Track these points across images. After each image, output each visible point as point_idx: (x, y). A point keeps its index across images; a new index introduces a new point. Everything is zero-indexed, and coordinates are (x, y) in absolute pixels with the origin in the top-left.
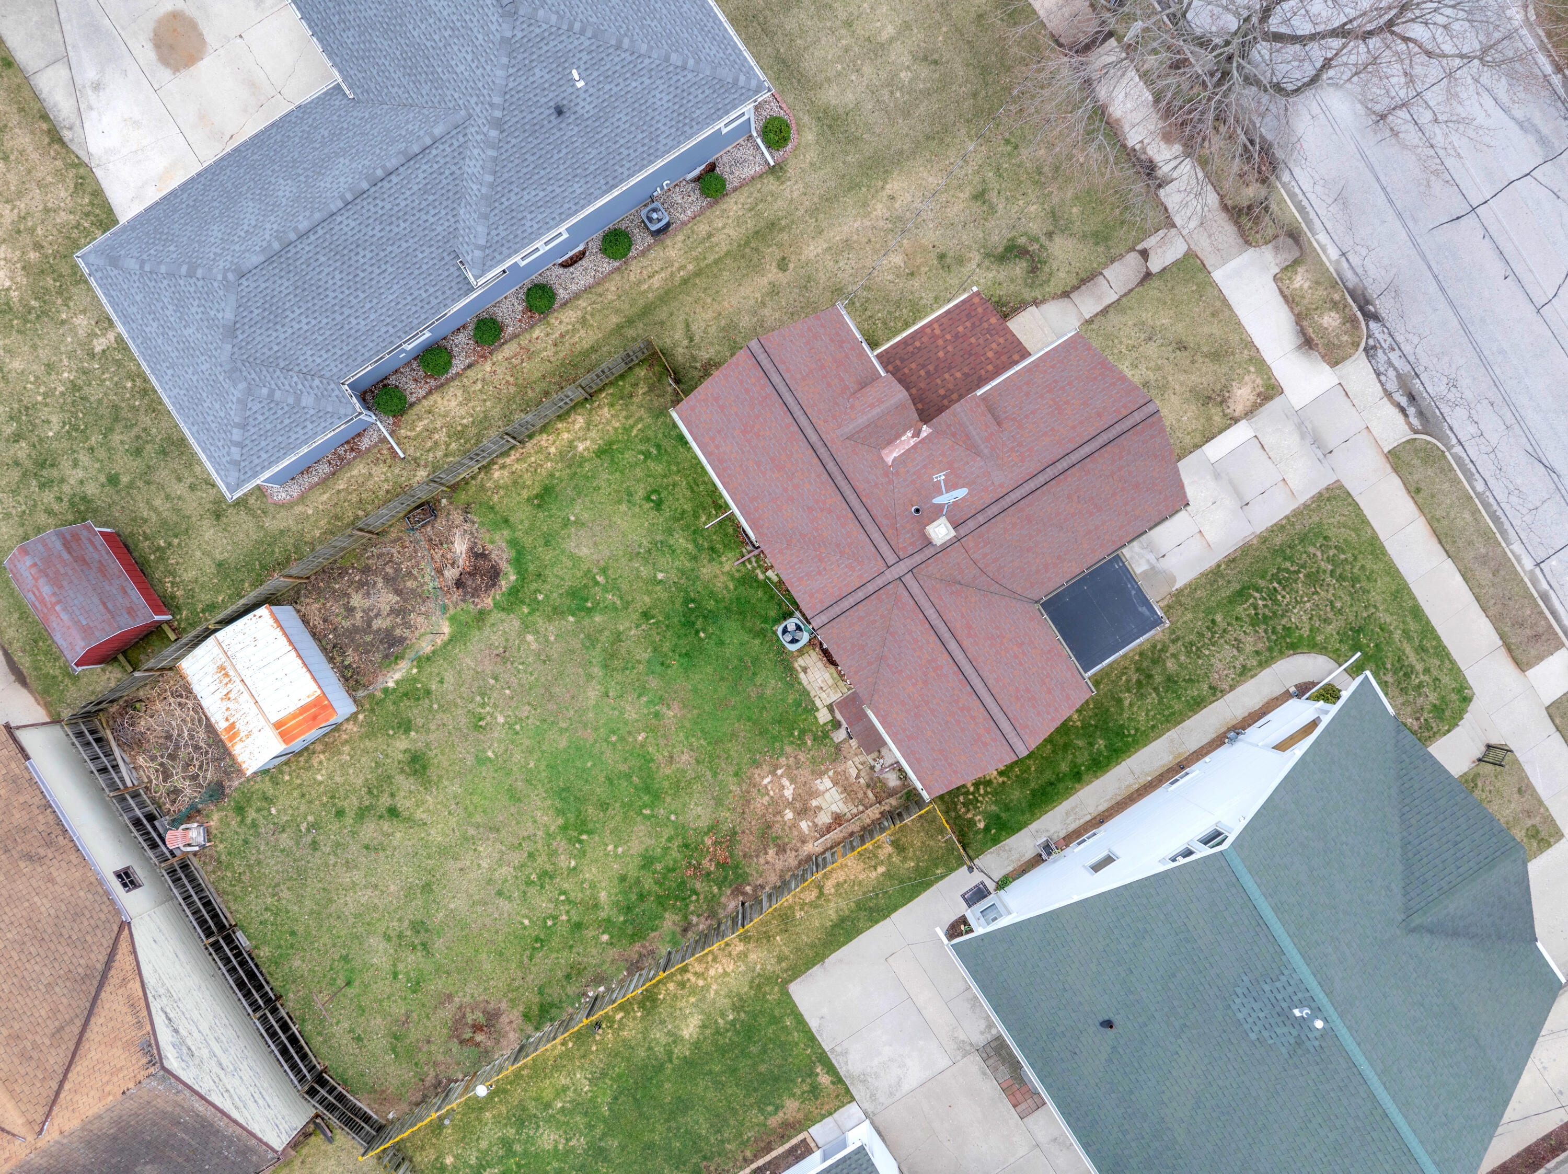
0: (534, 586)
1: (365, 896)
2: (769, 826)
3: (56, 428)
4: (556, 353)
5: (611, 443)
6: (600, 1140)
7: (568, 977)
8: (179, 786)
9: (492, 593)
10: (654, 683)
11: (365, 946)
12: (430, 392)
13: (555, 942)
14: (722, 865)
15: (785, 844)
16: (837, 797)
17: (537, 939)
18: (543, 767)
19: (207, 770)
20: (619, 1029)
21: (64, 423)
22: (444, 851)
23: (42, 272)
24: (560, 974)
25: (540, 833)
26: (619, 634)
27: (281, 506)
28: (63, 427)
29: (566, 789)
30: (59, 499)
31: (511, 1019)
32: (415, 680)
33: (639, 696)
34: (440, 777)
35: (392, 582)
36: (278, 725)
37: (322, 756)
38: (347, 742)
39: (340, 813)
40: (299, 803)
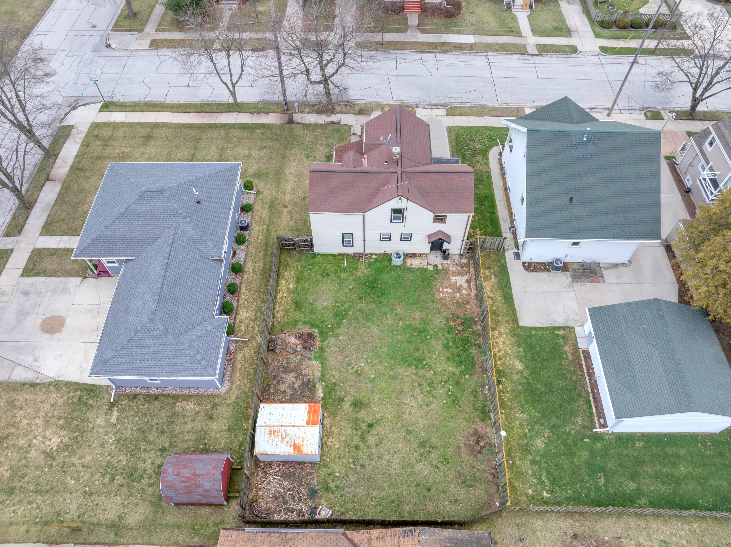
0: (324, 326)
1: (396, 459)
2: (458, 303)
3: (125, 459)
4: (257, 275)
5: (297, 277)
6: (549, 424)
7: (475, 397)
8: (299, 508)
9: (316, 340)
10: (385, 309)
11: (417, 473)
12: (235, 318)
13: (459, 395)
14: (462, 324)
15: (467, 301)
16: (460, 278)
17: (454, 401)
18: (390, 361)
19: (301, 492)
20: (506, 390)
21: (126, 454)
22: (398, 416)
23: (70, 423)
24: (472, 399)
25: (413, 377)
26: (360, 310)
27: (228, 392)
28: (127, 456)
29: (403, 358)
30: (150, 477)
31: (480, 426)
32: (327, 385)
33: (386, 316)
34: (369, 399)
35: (287, 371)
36: (308, 423)
37: (330, 440)
38: (331, 426)
39: (357, 447)
40: (342, 461)
